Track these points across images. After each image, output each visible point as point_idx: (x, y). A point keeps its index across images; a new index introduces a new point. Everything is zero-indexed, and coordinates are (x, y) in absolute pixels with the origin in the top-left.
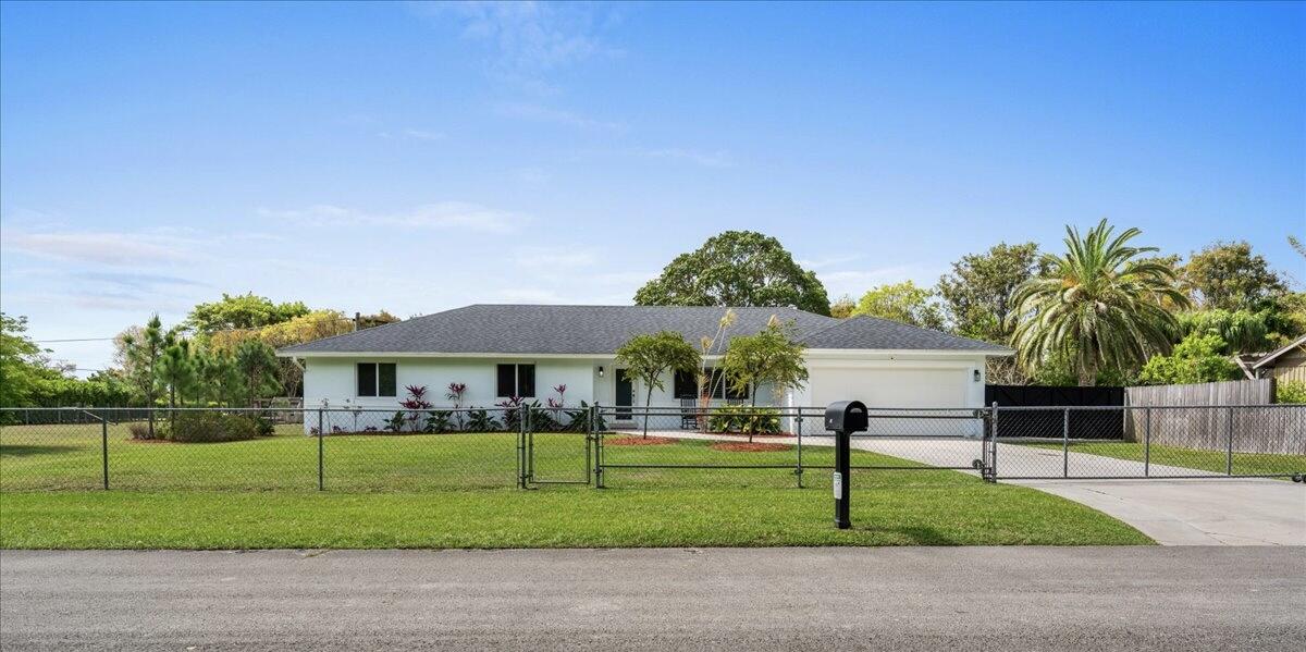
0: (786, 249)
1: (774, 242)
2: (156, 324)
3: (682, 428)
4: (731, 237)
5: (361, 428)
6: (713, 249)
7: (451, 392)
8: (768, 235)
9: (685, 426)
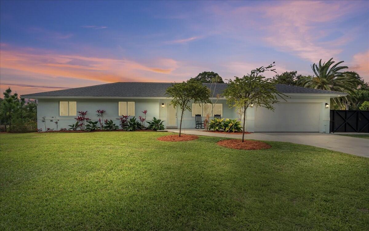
0: (220, 76)
1: (217, 74)
2: (9, 91)
3: (196, 128)
4: (205, 73)
5: (59, 129)
6: (200, 77)
7: (98, 113)
8: (215, 72)
9: (197, 127)
